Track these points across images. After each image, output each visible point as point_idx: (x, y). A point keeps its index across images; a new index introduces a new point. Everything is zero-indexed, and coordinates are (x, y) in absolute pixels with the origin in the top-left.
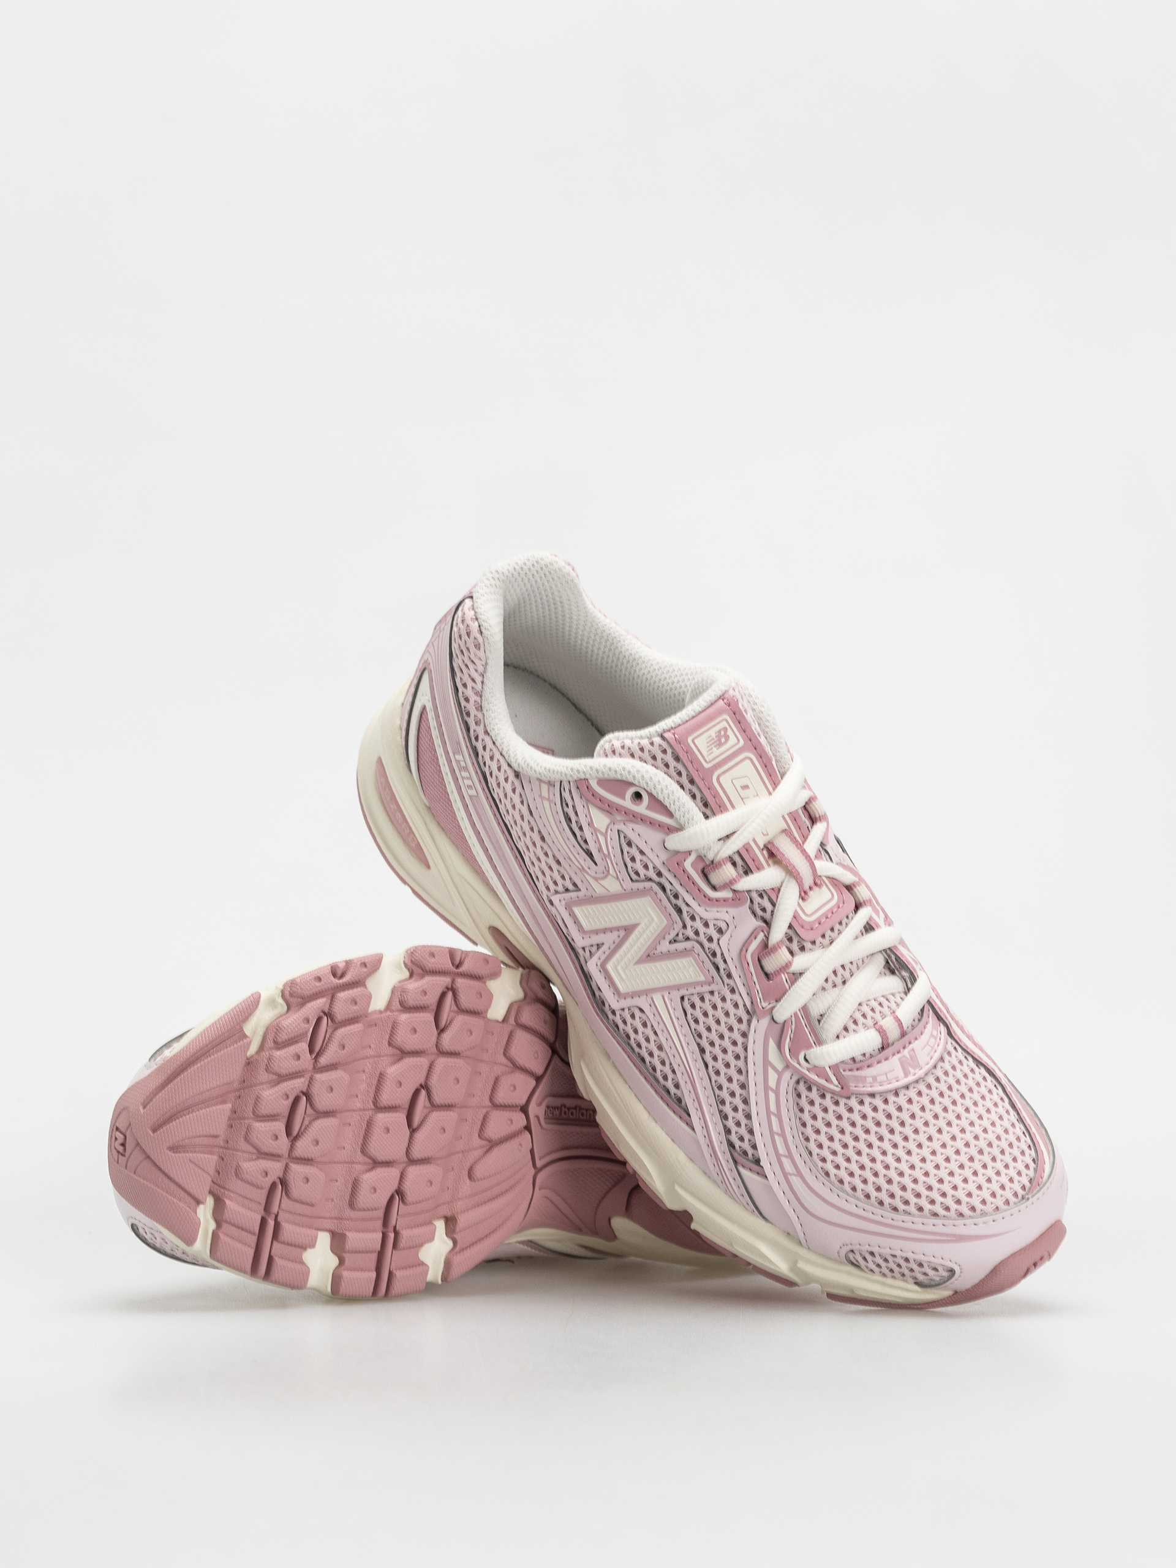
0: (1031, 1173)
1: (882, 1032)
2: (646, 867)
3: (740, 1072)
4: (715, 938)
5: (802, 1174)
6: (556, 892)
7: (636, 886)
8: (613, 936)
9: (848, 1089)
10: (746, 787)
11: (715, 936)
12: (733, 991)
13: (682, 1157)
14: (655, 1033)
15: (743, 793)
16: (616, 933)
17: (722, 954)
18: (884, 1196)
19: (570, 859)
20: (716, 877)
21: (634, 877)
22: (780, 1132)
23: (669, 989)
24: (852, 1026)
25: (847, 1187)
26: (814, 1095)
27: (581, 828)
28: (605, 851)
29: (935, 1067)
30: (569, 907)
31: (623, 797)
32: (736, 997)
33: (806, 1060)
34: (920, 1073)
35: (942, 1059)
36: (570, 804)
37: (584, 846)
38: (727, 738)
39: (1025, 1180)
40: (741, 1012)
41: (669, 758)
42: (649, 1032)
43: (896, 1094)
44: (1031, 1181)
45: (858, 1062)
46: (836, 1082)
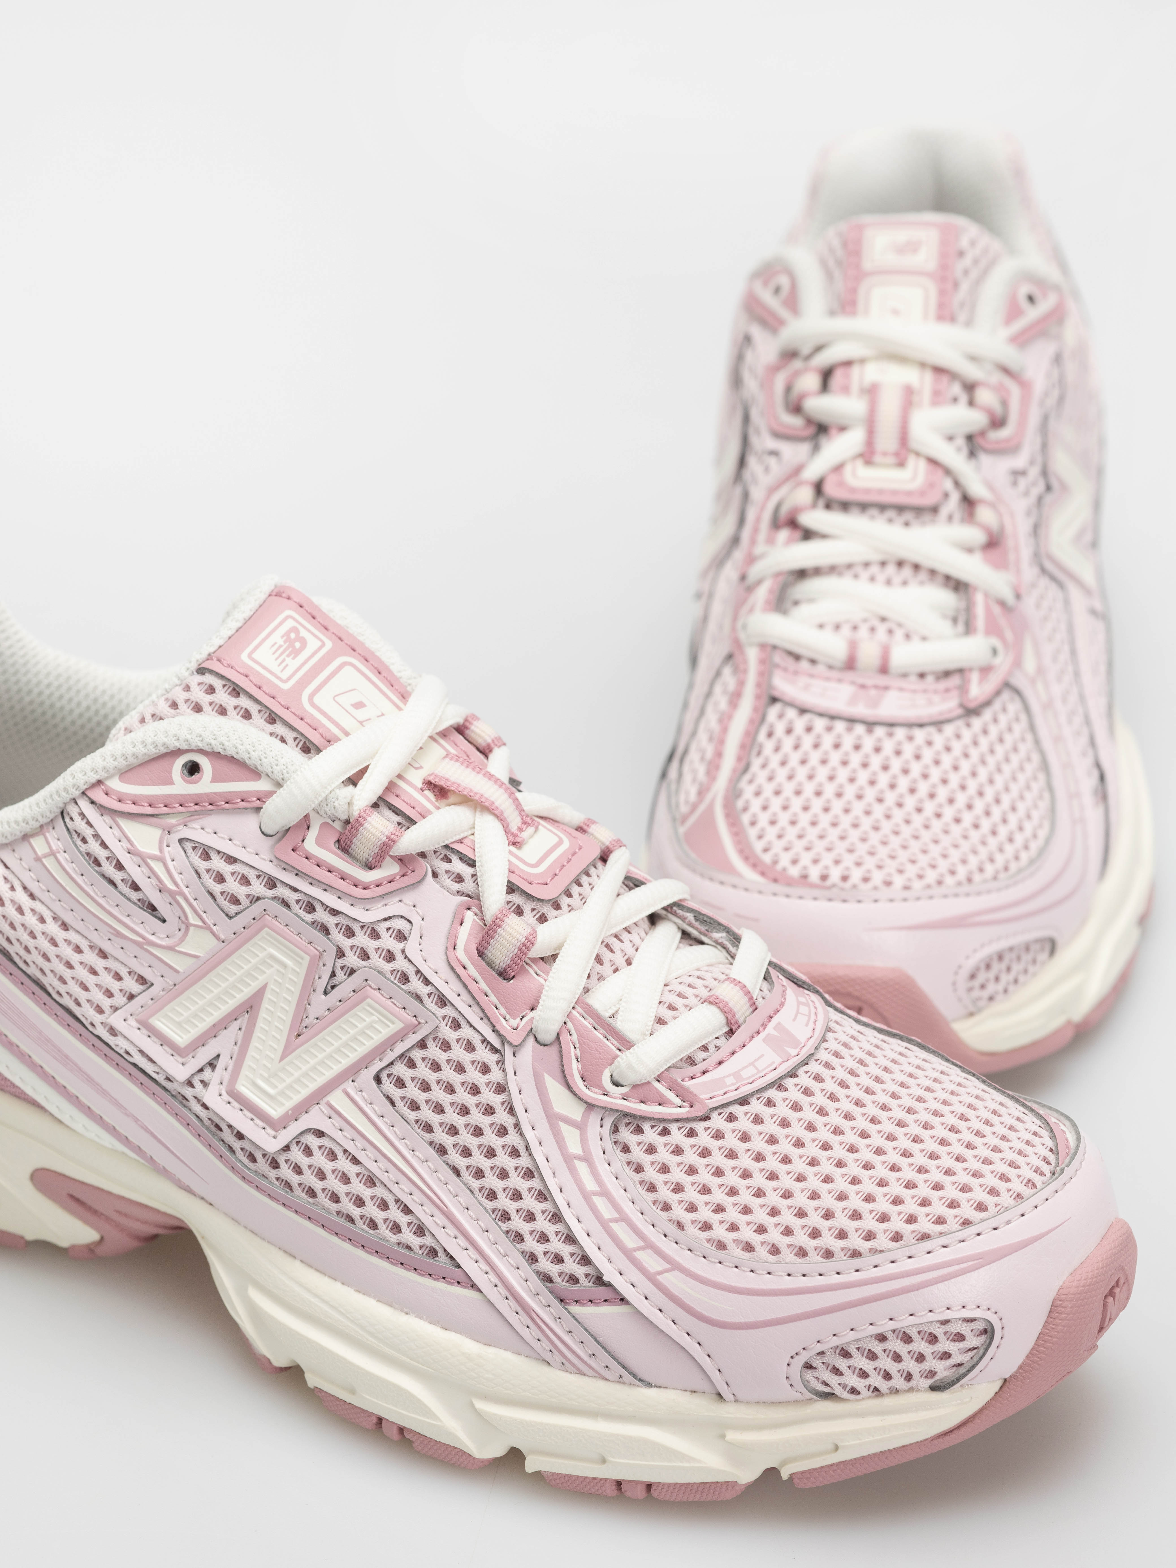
1: (720, 1008)
2: (245, 881)
3: (515, 1153)
4: (397, 951)
5: (678, 1263)
6: (115, 1009)
7: (239, 921)
8: (231, 1034)
9: (702, 1102)
11: (396, 947)
12: (456, 1026)
13: (471, 1346)
14: (355, 1161)
15: (358, 714)
16: (235, 1025)
17: (418, 972)
18: (828, 1240)
19: (119, 934)
20: (364, 845)
21: (233, 909)
22: (616, 1215)
23: (352, 1072)
24: (667, 1014)
25: (762, 1252)
26: (650, 1135)
27: (120, 866)
28: (172, 887)
29: (825, 1040)
30: (145, 1025)
31: (170, 782)
32: (465, 1032)
33: (617, 1084)
34: (805, 1051)
35: (830, 1030)
36: (88, 832)
37: (134, 895)
38: (303, 641)
40: (483, 1054)
41: (222, 696)
42: (343, 1164)
43: (781, 1088)
45: (701, 1063)
46: (678, 1101)
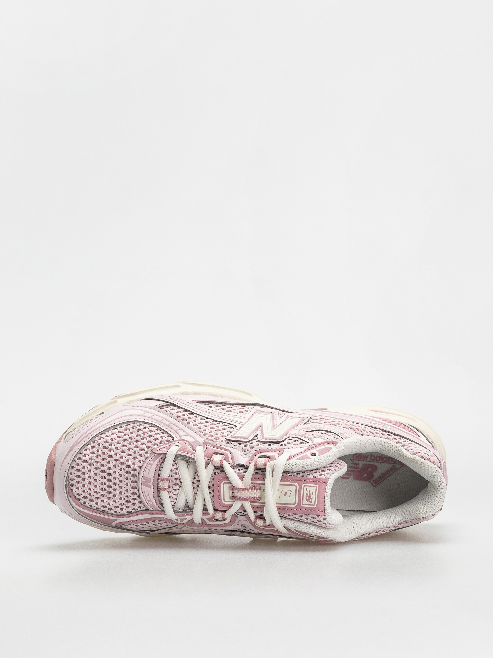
0: (75, 494)
1: (164, 480)
2: (288, 443)
4: (244, 448)
7: (286, 437)
10: (285, 494)
15: (284, 492)
17: (237, 446)
23: (243, 425)
24: (176, 471)
27: (323, 433)
29: (138, 491)
34: (140, 482)
35: (139, 497)
38: (307, 500)
39: (74, 488)
43: (140, 467)
44: (72, 490)
45: (161, 464)
